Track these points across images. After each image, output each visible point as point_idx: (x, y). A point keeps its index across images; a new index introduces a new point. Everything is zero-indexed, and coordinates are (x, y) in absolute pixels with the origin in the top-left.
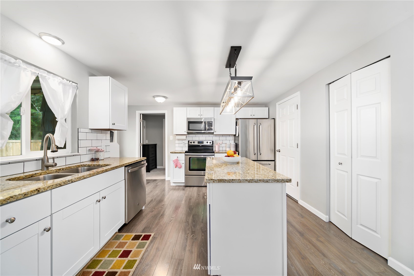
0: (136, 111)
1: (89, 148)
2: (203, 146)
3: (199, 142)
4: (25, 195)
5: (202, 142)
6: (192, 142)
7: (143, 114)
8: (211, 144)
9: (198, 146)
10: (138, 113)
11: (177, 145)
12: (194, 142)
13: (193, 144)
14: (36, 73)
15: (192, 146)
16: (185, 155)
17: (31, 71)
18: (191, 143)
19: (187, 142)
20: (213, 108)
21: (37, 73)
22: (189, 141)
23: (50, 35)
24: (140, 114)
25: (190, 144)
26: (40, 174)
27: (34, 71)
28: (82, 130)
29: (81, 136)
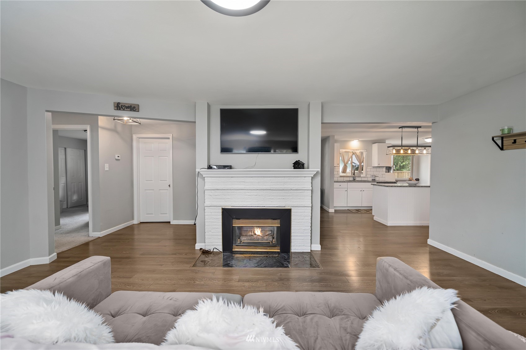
1: (372, 175)
28: (368, 167)
29: (368, 170)
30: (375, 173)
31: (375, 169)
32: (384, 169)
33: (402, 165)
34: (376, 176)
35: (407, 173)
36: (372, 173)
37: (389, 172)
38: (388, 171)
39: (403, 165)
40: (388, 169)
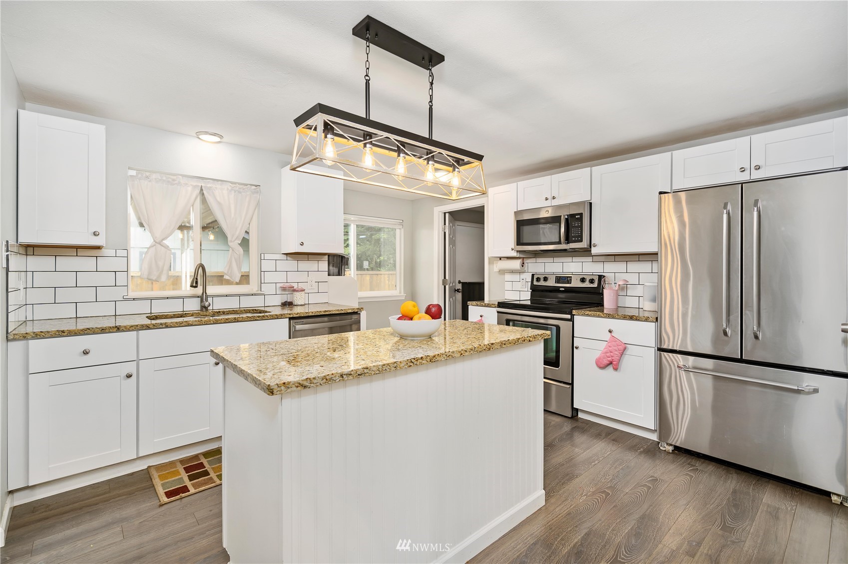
0: (435, 208)
1: (281, 285)
2: (568, 290)
3: (559, 279)
4: (102, 329)
5: (568, 280)
6: (542, 277)
7: (450, 213)
8: (595, 285)
9: (556, 290)
10: (438, 212)
11: (508, 286)
12: (546, 279)
13: (542, 283)
14: (198, 186)
15: (542, 291)
16: (498, 312)
17: (192, 185)
18: (538, 280)
19: (530, 280)
20: (590, 168)
21: (200, 185)
22: (533, 275)
23: (206, 133)
24: (445, 213)
25: (535, 283)
26: (191, 315)
27: (195, 184)
28: (267, 256)
29: (266, 265)
30: (294, 279)
31: (292, 264)
32: (324, 265)
33: (378, 260)
34: (295, 291)
35: (386, 276)
36: (280, 278)
37: (339, 274)
38: (336, 270)
39: (380, 262)
40: (338, 263)
